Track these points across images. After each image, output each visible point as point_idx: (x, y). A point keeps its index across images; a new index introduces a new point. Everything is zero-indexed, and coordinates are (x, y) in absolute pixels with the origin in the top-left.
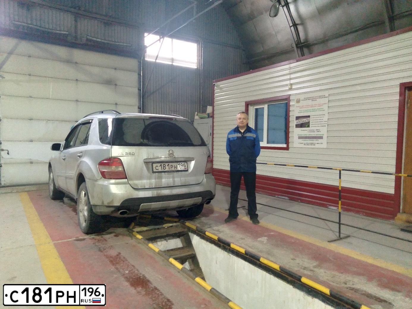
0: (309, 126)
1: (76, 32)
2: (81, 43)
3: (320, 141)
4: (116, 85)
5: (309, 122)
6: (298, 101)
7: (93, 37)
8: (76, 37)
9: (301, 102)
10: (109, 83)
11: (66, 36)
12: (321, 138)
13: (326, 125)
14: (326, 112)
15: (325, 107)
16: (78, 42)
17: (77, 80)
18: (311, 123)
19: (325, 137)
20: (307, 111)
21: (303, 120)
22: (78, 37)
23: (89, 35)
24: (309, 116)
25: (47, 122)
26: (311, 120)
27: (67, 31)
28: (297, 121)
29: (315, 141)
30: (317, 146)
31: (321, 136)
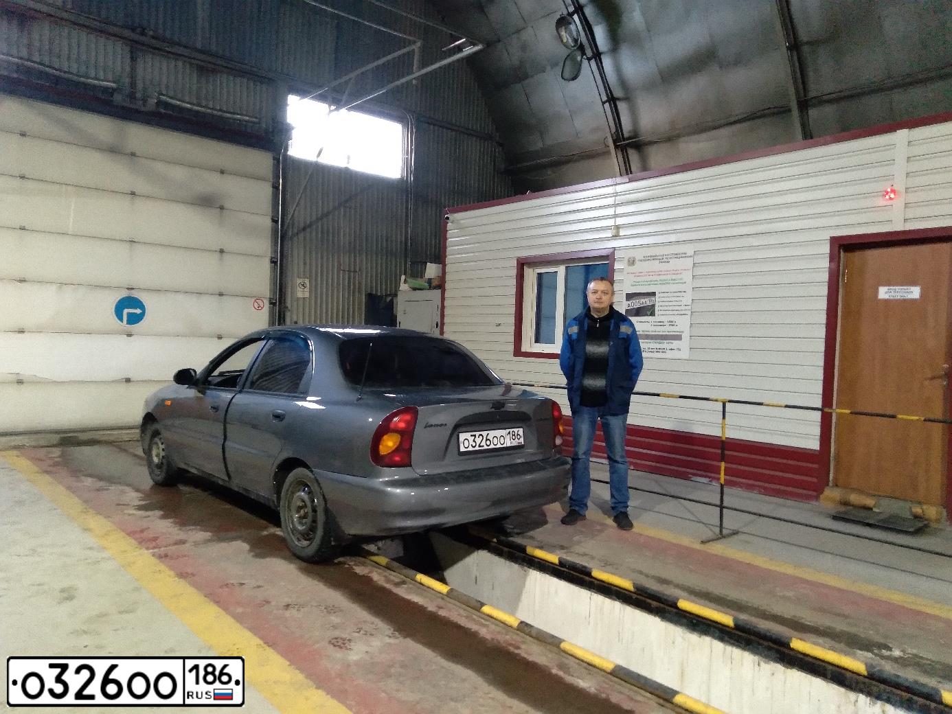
0: (653, 314)
1: (133, 84)
2: (143, 109)
3: (675, 344)
4: (222, 208)
5: (653, 306)
6: (632, 262)
7: (171, 98)
8: (132, 96)
9: (637, 263)
10: (208, 202)
11: (110, 92)
12: (678, 338)
13: (689, 313)
14: (688, 287)
15: (687, 277)
16: (139, 105)
17: (133, 194)
18: (657, 308)
19: (686, 336)
20: (650, 283)
21: (641, 300)
22: (139, 95)
23: (164, 92)
24: (653, 294)
26: (658, 301)
27: (114, 82)
28: (630, 302)
29: (665, 345)
30: (669, 355)
31: (678, 334)
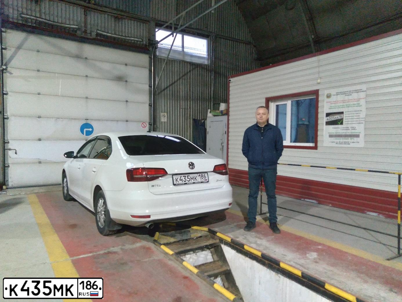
0: (342, 124)
1: (86, 26)
2: (91, 37)
3: (355, 139)
4: (126, 81)
5: (342, 119)
7: (103, 32)
8: (85, 32)
10: (120, 79)
11: (75, 30)
12: (357, 136)
13: (364, 122)
14: (363, 108)
15: (362, 102)
16: (89, 36)
17: (87, 76)
18: (344, 120)
19: (362, 135)
20: (339, 107)
21: (335, 117)
22: (88, 31)
23: (100, 29)
24: (342, 113)
25: (56, 119)
26: (345, 117)
27: (77, 25)
28: (328, 118)
29: (349, 140)
30: (352, 145)
31: (357, 134)
